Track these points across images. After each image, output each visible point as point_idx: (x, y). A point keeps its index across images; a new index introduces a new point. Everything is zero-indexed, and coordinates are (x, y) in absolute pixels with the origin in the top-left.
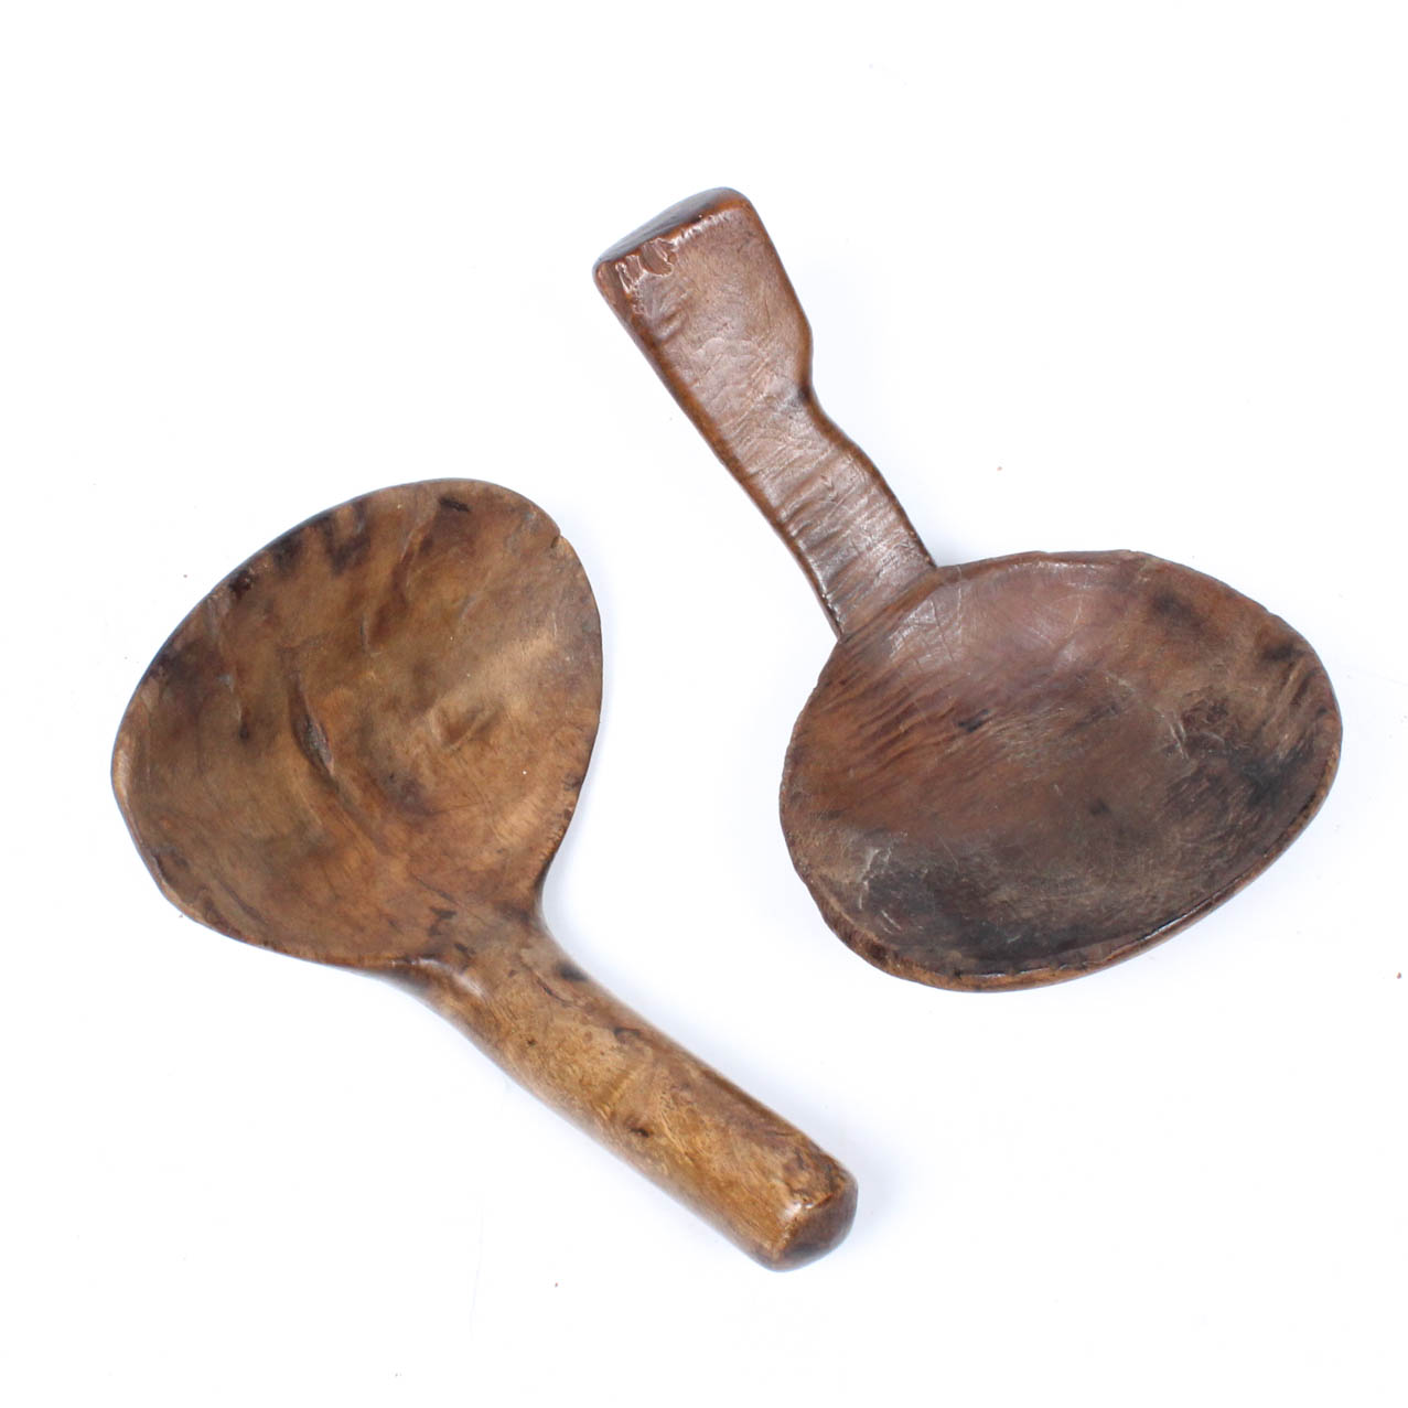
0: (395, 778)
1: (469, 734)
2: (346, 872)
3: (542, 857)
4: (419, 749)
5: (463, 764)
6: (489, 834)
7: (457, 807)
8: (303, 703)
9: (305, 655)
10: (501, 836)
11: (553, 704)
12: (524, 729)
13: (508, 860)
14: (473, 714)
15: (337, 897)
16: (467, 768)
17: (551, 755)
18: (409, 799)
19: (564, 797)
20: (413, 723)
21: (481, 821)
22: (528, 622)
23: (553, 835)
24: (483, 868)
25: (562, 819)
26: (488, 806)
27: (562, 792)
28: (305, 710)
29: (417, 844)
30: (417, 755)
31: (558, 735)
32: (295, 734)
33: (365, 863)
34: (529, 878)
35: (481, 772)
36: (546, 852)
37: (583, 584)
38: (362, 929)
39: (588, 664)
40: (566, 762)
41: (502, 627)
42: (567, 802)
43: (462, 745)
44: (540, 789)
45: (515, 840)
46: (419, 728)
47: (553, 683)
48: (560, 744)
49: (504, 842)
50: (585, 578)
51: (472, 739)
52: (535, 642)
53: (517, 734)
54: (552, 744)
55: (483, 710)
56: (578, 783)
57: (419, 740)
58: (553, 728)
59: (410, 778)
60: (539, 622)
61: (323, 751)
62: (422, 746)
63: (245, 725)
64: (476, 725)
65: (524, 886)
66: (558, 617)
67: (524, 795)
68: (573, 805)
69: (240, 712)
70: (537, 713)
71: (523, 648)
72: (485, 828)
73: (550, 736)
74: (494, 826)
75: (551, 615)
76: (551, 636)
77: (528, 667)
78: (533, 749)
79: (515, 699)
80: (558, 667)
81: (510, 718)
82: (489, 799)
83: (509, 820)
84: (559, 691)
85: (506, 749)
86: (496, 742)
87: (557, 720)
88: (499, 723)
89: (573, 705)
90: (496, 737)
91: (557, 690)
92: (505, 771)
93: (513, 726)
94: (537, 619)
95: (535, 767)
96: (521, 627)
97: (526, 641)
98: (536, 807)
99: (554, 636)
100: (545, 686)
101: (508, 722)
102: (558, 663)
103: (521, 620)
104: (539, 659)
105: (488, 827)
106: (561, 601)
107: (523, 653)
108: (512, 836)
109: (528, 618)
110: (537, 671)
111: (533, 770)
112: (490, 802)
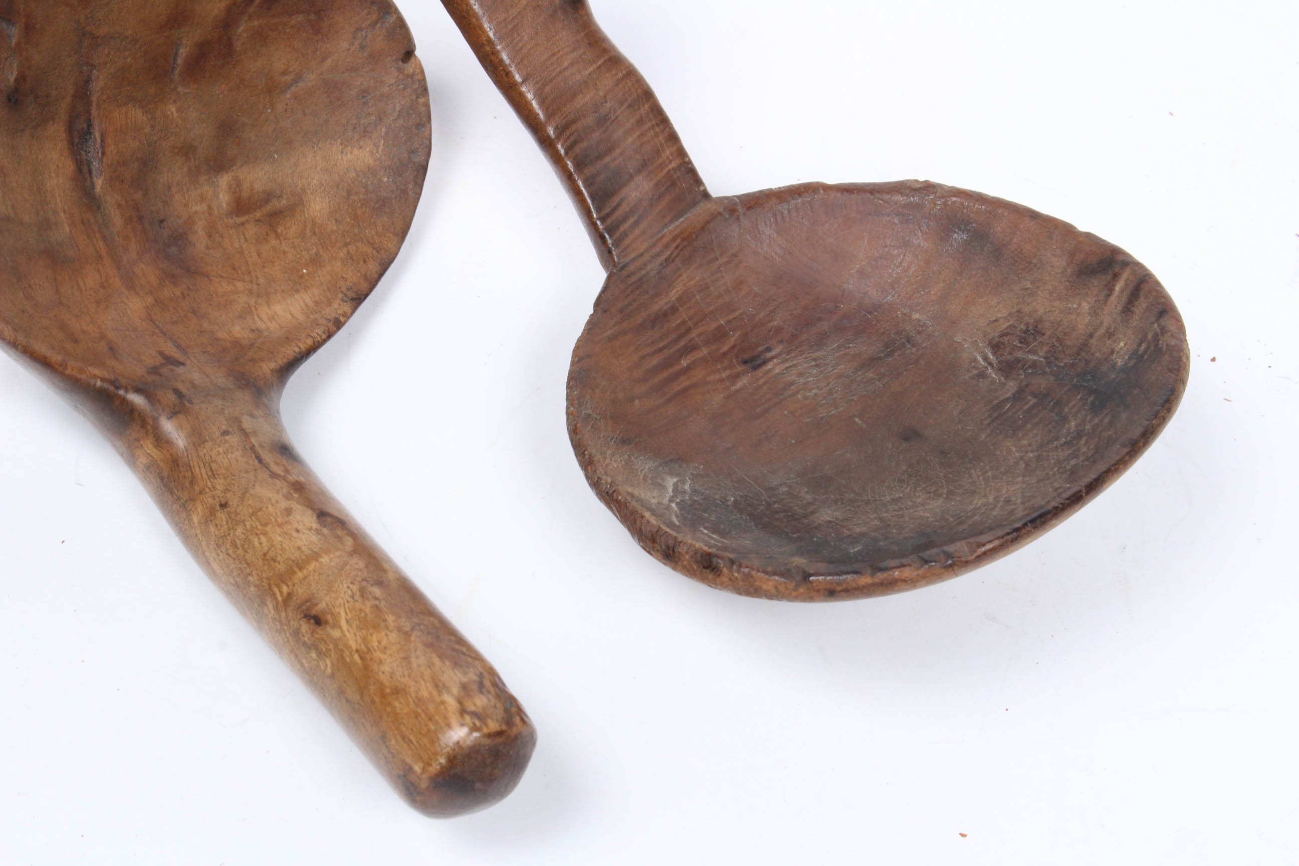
0: (165, 223)
1: (258, 214)
2: (78, 285)
3: (298, 349)
4: (200, 208)
5: (242, 241)
6: (247, 312)
7: (222, 277)
8: (89, 104)
9: (106, 51)
10: (261, 320)
11: (356, 217)
12: (317, 230)
13: (259, 340)
14: (268, 197)
15: (61, 303)
16: (245, 246)
17: (339, 264)
18: (174, 250)
19: (338, 307)
20: (203, 179)
21: (243, 299)
22: (355, 128)
23: (315, 335)
24: (228, 338)
25: (330, 324)
26: (255, 287)
27: (338, 301)
28: (88, 112)
29: (169, 292)
30: (196, 213)
31: (352, 248)
32: (70, 130)
33: (104, 287)
34: (275, 361)
35: (259, 254)
36: (303, 346)
37: (422, 109)
38: (76, 341)
39: (405, 192)
40: (352, 276)
41: (327, 121)
42: (340, 311)
43: (247, 221)
45: (272, 326)
46: (206, 188)
47: (361, 196)
48: (351, 258)
49: (260, 325)
50: (427, 106)
51: (259, 220)
52: (356, 151)
53: (308, 233)
54: (342, 254)
55: (280, 196)
56: (358, 299)
57: (203, 198)
58: (348, 240)
59: (180, 230)
60: (366, 133)
61: (96, 164)
62: (205, 206)
63: (16, 90)
64: (268, 208)
65: (267, 367)
66: (387, 133)
67: (297, 291)
68: (348, 317)
69: (15, 73)
70: (336, 220)
71: (342, 153)
72: (244, 305)
73: (343, 247)
74: (255, 307)
75: (381, 130)
76: (375, 151)
77: (341, 174)
78: (321, 253)
79: (317, 199)
80: (372, 183)
81: (306, 216)
82: (259, 282)
83: (273, 308)
84: (366, 207)
85: (293, 243)
86: (284, 233)
87: (356, 235)
88: (293, 216)
89: (376, 226)
90: (286, 228)
91: (364, 206)
92: (285, 263)
93: (307, 224)
94: (365, 128)
95: (317, 270)
96: (345, 130)
97: (346, 146)
98: (307, 305)
99: (378, 152)
100: (353, 197)
101: (303, 219)
102: (373, 180)
103: (348, 122)
104: (355, 169)
105: (249, 306)
106: (396, 120)
107: (340, 157)
108: (271, 322)
109: (356, 124)
110: (349, 181)
111: (315, 272)
112: (258, 285)
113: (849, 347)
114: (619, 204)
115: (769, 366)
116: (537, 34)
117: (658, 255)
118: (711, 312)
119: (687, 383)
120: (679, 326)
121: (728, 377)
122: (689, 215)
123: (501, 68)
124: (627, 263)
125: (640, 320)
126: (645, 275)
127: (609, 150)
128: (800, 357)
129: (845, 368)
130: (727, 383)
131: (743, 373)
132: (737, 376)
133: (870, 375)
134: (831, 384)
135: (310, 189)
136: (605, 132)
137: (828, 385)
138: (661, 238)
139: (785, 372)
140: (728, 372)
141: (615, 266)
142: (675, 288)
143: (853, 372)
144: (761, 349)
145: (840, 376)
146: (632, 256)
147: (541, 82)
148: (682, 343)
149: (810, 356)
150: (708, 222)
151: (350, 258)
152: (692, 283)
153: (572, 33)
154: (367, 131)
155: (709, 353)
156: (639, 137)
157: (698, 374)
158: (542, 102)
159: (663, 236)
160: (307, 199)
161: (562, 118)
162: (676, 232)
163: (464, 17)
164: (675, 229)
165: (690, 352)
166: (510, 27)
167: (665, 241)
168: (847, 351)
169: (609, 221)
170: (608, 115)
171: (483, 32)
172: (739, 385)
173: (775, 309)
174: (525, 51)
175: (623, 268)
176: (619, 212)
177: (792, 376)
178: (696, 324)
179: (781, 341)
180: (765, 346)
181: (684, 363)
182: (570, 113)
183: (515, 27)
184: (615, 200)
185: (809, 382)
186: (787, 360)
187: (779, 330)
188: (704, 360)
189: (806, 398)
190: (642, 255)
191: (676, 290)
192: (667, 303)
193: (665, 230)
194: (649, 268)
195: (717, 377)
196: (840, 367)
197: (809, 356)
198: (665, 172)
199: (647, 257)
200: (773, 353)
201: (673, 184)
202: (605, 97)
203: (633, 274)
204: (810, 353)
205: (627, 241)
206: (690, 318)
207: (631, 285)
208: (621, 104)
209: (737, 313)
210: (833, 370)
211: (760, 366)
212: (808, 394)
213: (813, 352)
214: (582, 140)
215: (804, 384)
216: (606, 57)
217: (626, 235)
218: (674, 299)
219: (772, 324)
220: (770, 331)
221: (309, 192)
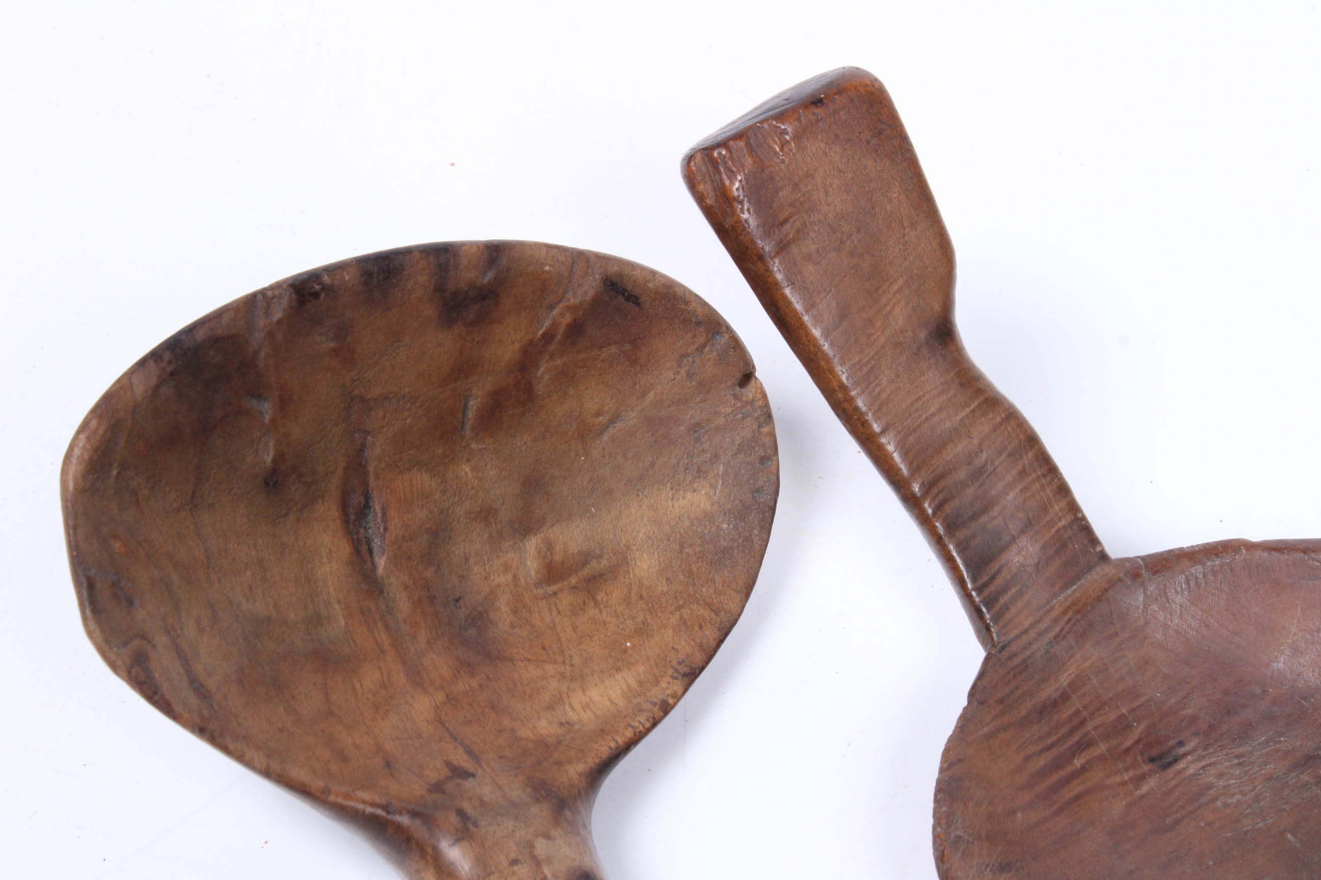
0: (462, 602)
1: (573, 580)
2: (354, 689)
3: (613, 745)
4: (503, 579)
5: (555, 613)
6: (558, 700)
7: (529, 660)
8: (366, 474)
9: (381, 414)
11: (691, 574)
12: (644, 593)
13: (568, 737)
14: (586, 558)
15: (330, 714)
16: (557, 620)
17: (670, 632)
18: (471, 633)
19: (668, 686)
20: (506, 545)
21: (553, 684)
22: (687, 469)
23: (637, 724)
24: (533, 737)
25: (657, 710)
26: (568, 668)
27: (668, 679)
28: (366, 484)
29: (462, 686)
30: (499, 586)
31: (685, 612)
32: (344, 507)
33: (385, 688)
34: (587, 763)
35: (574, 628)
36: (621, 740)
37: (769, 441)
39: (749, 540)
40: (685, 647)
41: (653, 464)
42: (669, 692)
43: (561, 590)
44: (641, 669)
45: (586, 716)
46: (511, 555)
47: (697, 549)
48: (685, 623)
49: (572, 716)
50: (773, 436)
51: (575, 588)
52: (689, 495)
53: (634, 597)
54: (674, 620)
55: (601, 556)
56: (692, 675)
57: (507, 568)
58: (681, 603)
59: (480, 608)
60: (700, 473)
61: (377, 543)
62: (509, 577)
63: (275, 471)
64: (586, 572)
65: (575, 771)
66: (726, 472)
67: (619, 670)
68: (678, 698)
69: (272, 453)
70: (667, 579)
71: (673, 499)
72: (554, 693)
73: (675, 611)
74: (567, 693)
75: (718, 469)
76: (712, 494)
77: (672, 523)
78: (649, 621)
79: (645, 556)
80: (709, 532)
81: (632, 576)
82: (573, 662)
83: (588, 693)
84: (703, 562)
85: (615, 611)
86: (605, 600)
87: (690, 595)
88: (616, 578)
89: (715, 583)
90: (606, 594)
91: (700, 560)
92: (606, 636)
93: (633, 586)
94: (699, 467)
95: (643, 642)
96: (676, 471)
97: (678, 490)
98: (629, 687)
99: (715, 494)
100: (687, 550)
101: (627, 581)
102: (711, 528)
103: (678, 463)
104: (689, 516)
105: (560, 693)
106: (735, 454)
107: (671, 504)
108: (585, 712)
109: (688, 464)
110: (682, 530)
111: (641, 645)
112: (572, 666)
113: (1280, 742)
114: (999, 571)
115: (1181, 765)
116: (898, 376)
117: (1046, 631)
118: (1111, 699)
119: (1080, 789)
120: (1071, 718)
121: (1131, 779)
122: (1083, 581)
123: (856, 417)
124: (1009, 642)
125: (1023, 712)
126: (1029, 657)
127: (986, 509)
128: (1220, 754)
129: (1275, 769)
130: (1131, 787)
131: (1150, 773)
132: (1143, 777)
133: (1305, 777)
134: (1257, 789)
135: (635, 545)
136: (980, 486)
137: (1254, 788)
138: (1050, 610)
139: (1201, 772)
140: (1131, 774)
141: (993, 646)
142: (1066, 671)
143: (1285, 774)
144: (1171, 743)
145: (1269, 778)
146: (1015, 632)
147: (904, 432)
148: (1075, 738)
149: (1232, 753)
150: (1106, 590)
151: (683, 624)
152: (1088, 664)
153: (940, 372)
154: (701, 471)
155: (1108, 750)
156: (1022, 491)
157: (1096, 776)
158: (905, 455)
159: (1052, 608)
160: (632, 556)
161: (929, 472)
162: (1067, 603)
163: (811, 360)
164: (1066, 600)
165: (1084, 749)
166: (866, 369)
167: (1054, 614)
168: (1278, 746)
169: (987, 592)
170: (984, 466)
171: (834, 377)
172: (1145, 789)
173: (1189, 694)
174: (884, 396)
175: (1003, 648)
176: (999, 581)
177: (1209, 778)
178: (1092, 714)
179: (1196, 734)
180: (1177, 740)
181: (1078, 763)
182: (938, 466)
183: (872, 368)
184: (994, 567)
185: (1230, 785)
186: (1203, 757)
187: (1193, 719)
188: (1102, 758)
189: (1226, 805)
190: (1026, 631)
191: (1068, 674)
192: (1056, 689)
193: (1055, 601)
194: (1034, 647)
195: (1117, 779)
196: (1268, 767)
197: (1230, 752)
198: (1053, 531)
199: (1032, 634)
200: (1187, 748)
201: (1064, 546)
202: (980, 445)
203: (1015, 655)
204: (1232, 748)
205: (1008, 616)
206: (1085, 707)
207: (1011, 669)
208: (1000, 453)
209: (1142, 700)
210: (1261, 770)
211: (1170, 764)
212: (1229, 801)
213: (1235, 748)
214: (953, 497)
215: (1225, 787)
216: (981, 399)
217: (1008, 609)
218: (1065, 684)
219: (1185, 712)
220: (1182, 721)
221: (634, 548)
